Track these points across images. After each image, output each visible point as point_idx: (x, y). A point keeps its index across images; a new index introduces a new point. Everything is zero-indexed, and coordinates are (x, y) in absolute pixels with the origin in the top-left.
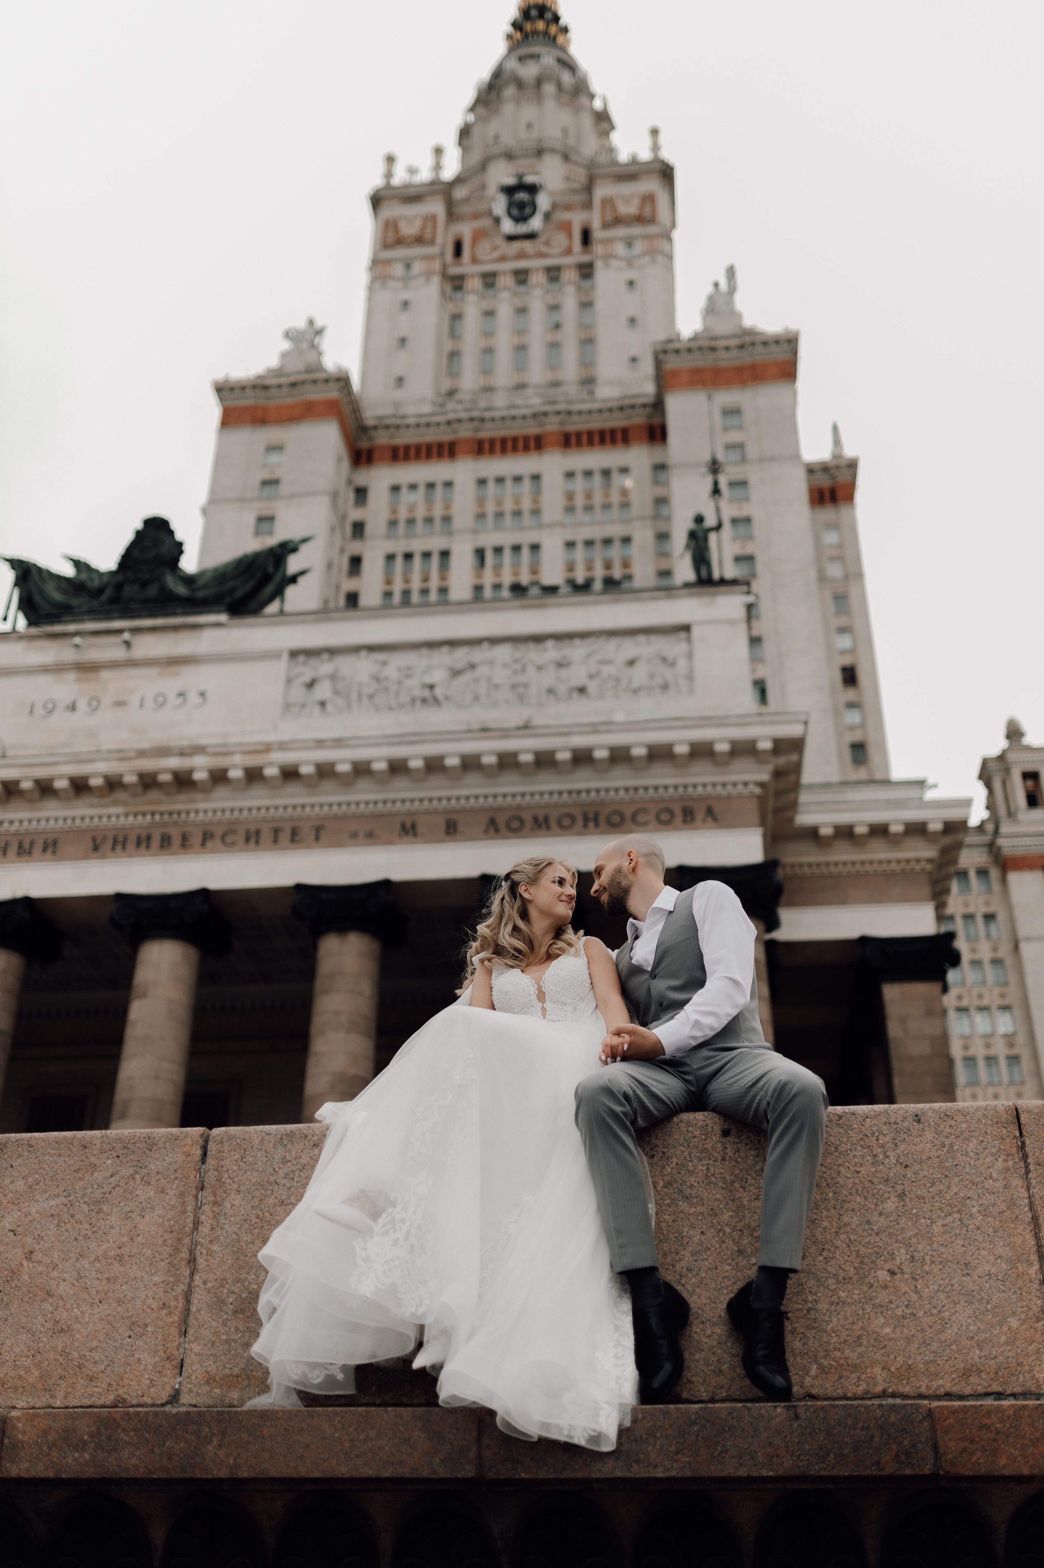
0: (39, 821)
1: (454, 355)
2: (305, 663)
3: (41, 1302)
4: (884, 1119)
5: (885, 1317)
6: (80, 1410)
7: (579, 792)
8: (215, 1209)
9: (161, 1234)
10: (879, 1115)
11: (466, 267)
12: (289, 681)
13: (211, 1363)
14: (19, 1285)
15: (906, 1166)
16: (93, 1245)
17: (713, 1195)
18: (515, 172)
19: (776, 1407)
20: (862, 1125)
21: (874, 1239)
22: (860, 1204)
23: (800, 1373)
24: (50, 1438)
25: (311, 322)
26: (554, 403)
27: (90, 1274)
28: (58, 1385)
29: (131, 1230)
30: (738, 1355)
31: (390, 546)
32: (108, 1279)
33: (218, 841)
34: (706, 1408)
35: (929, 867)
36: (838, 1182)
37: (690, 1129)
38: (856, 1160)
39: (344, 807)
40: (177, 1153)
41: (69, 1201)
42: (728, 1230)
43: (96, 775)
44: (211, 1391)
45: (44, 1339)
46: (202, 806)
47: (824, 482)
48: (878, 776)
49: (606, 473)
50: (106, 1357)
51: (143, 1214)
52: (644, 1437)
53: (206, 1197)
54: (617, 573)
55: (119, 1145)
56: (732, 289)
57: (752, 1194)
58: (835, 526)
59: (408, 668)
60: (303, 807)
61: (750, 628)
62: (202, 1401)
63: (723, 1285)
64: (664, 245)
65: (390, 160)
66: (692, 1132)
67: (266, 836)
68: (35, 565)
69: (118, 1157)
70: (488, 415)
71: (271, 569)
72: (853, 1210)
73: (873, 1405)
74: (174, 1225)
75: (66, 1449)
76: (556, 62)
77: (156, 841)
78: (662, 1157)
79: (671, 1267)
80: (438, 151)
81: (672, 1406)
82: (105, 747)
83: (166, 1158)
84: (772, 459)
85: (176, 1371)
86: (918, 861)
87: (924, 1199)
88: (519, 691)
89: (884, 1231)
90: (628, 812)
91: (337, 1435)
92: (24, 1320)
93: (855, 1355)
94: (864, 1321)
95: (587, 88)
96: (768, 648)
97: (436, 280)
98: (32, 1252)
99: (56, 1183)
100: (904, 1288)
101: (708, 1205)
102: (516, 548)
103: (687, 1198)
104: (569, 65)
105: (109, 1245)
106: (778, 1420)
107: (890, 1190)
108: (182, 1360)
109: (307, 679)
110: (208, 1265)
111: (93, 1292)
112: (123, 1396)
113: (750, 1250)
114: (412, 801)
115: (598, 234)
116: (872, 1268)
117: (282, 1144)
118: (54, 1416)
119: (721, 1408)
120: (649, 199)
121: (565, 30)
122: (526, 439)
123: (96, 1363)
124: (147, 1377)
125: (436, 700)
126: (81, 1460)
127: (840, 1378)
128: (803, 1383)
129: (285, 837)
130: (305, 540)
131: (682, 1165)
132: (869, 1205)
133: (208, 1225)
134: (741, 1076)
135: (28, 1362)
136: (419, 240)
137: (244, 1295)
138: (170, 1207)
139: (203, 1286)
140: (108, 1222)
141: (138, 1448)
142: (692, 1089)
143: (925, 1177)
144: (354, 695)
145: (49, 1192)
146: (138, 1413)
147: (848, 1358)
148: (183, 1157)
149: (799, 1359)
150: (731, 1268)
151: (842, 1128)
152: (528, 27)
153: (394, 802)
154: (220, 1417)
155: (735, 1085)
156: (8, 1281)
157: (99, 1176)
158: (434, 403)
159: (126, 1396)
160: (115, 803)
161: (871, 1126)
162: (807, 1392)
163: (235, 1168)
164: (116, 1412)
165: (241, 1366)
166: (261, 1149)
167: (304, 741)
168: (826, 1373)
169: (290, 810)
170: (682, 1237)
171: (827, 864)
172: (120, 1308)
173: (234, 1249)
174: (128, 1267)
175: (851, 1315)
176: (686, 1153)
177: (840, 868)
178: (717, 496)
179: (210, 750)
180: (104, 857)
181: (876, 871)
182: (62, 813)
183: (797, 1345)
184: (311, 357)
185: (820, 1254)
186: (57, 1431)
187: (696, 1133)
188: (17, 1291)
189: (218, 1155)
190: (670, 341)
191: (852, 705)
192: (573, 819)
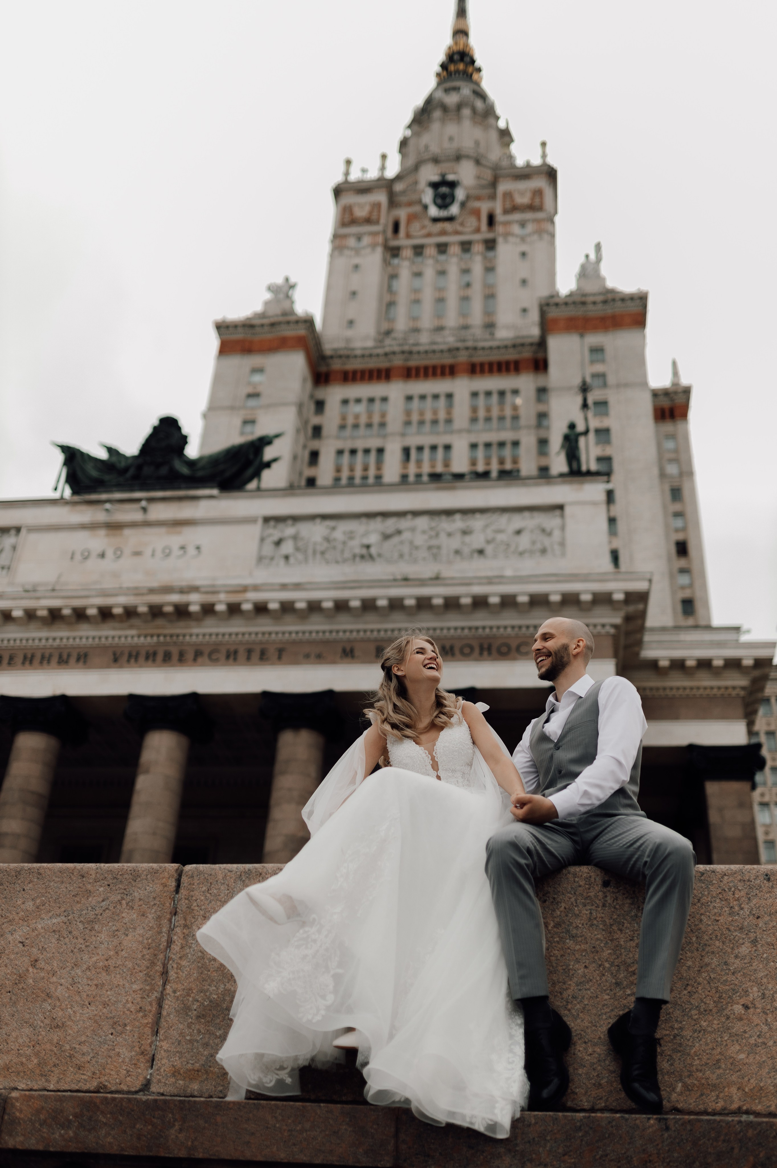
0: (74, 638)
1: (391, 304)
2: (275, 527)
3: (42, 1002)
4: (739, 877)
5: (740, 1044)
6: (69, 1093)
7: (477, 628)
8: (185, 931)
9: (140, 950)
10: (735, 873)
11: (402, 241)
12: (262, 540)
13: (177, 1058)
14: (25, 987)
15: (758, 917)
16: (86, 957)
17: (595, 935)
18: (439, 172)
19: (649, 1119)
20: (721, 881)
21: (730, 977)
22: (719, 947)
23: (668, 1089)
24: (42, 1117)
25: (287, 280)
26: (464, 341)
27: (82, 981)
28: (52, 1072)
29: (117, 946)
30: (614, 1072)
31: (339, 444)
32: (96, 985)
33: (206, 658)
34: (589, 1117)
35: (742, 693)
36: (700, 929)
37: (577, 879)
38: (716, 911)
39: (300, 635)
40: (156, 884)
41: (68, 920)
42: (607, 965)
43: (118, 605)
44: (176, 1082)
45: (43, 1033)
46: (195, 631)
47: (665, 403)
48: (702, 623)
49: (502, 394)
50: (92, 1049)
51: (127, 933)
52: (536, 1139)
53: (178, 921)
54: (508, 466)
55: (110, 876)
56: (599, 260)
57: (627, 935)
58: (672, 437)
59: (351, 532)
60: (270, 633)
61: (608, 510)
62: (168, 1091)
63: (603, 1011)
64: (548, 226)
65: (348, 162)
66: (578, 882)
67: (242, 655)
68: (79, 451)
69: (109, 885)
70: (415, 349)
71: (251, 456)
72: (713, 953)
73: (733, 1120)
74: (152, 943)
75: (55, 1126)
76: (472, 94)
77: (160, 657)
78: (553, 902)
79: (559, 995)
80: (384, 157)
81: (560, 1114)
82: (125, 585)
83: (148, 888)
84: (626, 385)
85: (148, 1064)
86: (734, 688)
87: (773, 945)
88: (434, 551)
89: (739, 972)
90: (514, 644)
91: (278, 1125)
92: (28, 1016)
93: (714, 1077)
94: (722, 1047)
95: (494, 112)
96: (621, 526)
97: (379, 250)
98: (36, 961)
99: (58, 905)
100: (756, 1020)
101: (591, 943)
102: (434, 448)
103: (573, 937)
104: (481, 95)
105: (98, 957)
106: (651, 1130)
107: (744, 936)
108: (154, 1055)
109: (276, 538)
110: (178, 977)
111: (84, 995)
112: (104, 1083)
113: (625, 983)
114: (351, 631)
115: (500, 217)
116: (729, 1003)
117: (241, 880)
118: (46, 1097)
119: (602, 1118)
120: (538, 193)
121: (479, 70)
122: (443, 367)
123: (83, 1054)
124: (124, 1068)
125: (371, 557)
126: (66, 1136)
127: (702, 1095)
128: (669, 1098)
129: (256, 656)
130: (277, 436)
131: (569, 909)
132: (727, 949)
133: (179, 944)
134: (619, 837)
135: (29, 1052)
136: (368, 221)
137: (206, 1003)
138: (149, 928)
139: (173, 995)
140: (99, 938)
141: (113, 1129)
142: (578, 848)
143: (774, 927)
144: (310, 552)
145: (52, 912)
146: (114, 1099)
147: (708, 1078)
148: (161, 888)
149: (666, 1077)
150: (609, 997)
151: (704, 883)
152: (452, 68)
153: (338, 632)
154: (182, 1106)
155: (614, 845)
156: (16, 984)
157: (93, 900)
158: (375, 340)
159: (106, 1084)
160: (131, 627)
161: (728, 883)
162: (673, 1106)
163: (203, 898)
164: (97, 1097)
165: (202, 1062)
166: (224, 883)
167: (272, 584)
168: (689, 1090)
169: (260, 636)
170: (569, 970)
171: (664, 689)
172: (105, 1009)
173: (199, 964)
174: (113, 976)
175: (711, 1042)
176: (573, 899)
177: (674, 692)
178: (585, 409)
179: (203, 590)
180: (121, 667)
181: (701, 695)
182: (92, 633)
183: (665, 1065)
184: (286, 305)
185: (685, 989)
186: (48, 1111)
187: (581, 883)
188: (23, 992)
189: (189, 887)
190: (552, 297)
191: (683, 571)
192: (472, 648)
